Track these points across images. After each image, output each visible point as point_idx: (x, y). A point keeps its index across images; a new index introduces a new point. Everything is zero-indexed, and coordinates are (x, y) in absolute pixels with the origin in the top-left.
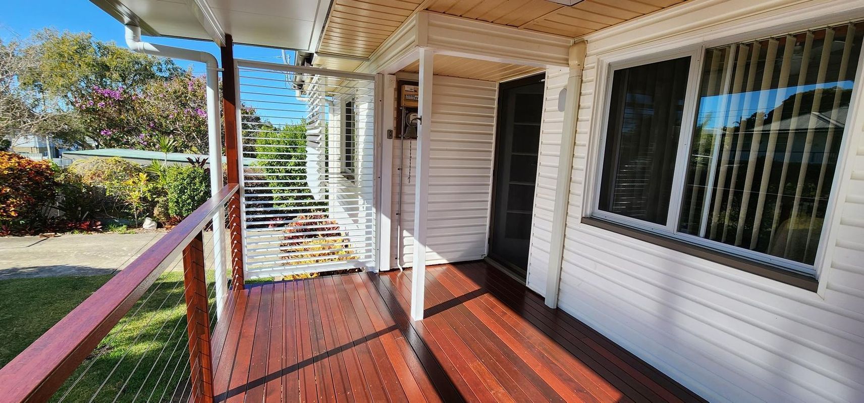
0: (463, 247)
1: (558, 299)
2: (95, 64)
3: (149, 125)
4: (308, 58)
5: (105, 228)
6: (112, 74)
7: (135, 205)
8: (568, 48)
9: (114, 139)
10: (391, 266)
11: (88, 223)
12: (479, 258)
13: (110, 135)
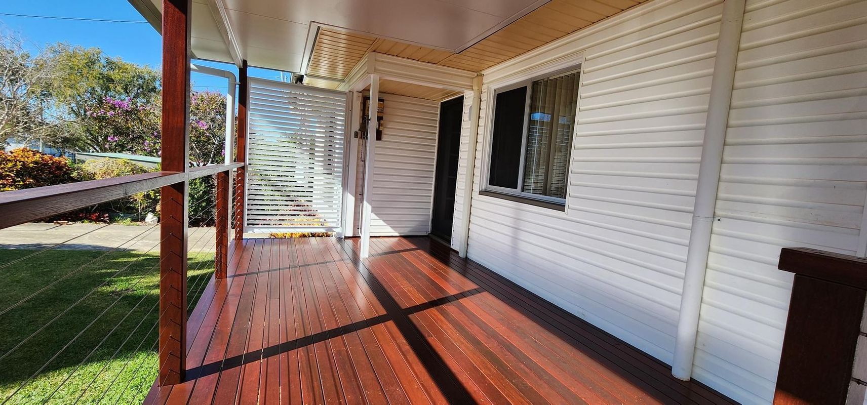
0: (413, 225)
1: (467, 251)
2: (101, 77)
3: (153, 134)
4: (300, 79)
5: (112, 220)
6: (116, 87)
7: (139, 201)
8: (473, 78)
9: (120, 145)
10: (354, 234)
11: (97, 214)
12: (424, 234)
13: (116, 141)
